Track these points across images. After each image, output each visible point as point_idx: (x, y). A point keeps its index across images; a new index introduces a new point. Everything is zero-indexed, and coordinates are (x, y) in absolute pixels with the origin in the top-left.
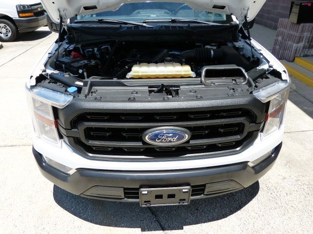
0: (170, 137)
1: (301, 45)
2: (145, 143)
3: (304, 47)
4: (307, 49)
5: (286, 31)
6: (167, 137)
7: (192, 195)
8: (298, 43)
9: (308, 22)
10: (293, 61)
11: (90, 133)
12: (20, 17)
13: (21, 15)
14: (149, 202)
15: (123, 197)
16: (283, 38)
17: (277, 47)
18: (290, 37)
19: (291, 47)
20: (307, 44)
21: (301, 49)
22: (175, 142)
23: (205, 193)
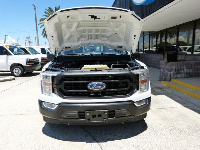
0: (98, 86)
1: (172, 72)
2: (88, 89)
3: (174, 74)
4: (176, 75)
5: (164, 67)
6: (97, 86)
7: (109, 117)
8: (171, 71)
9: (173, 62)
10: (170, 81)
11: (66, 86)
12: (27, 64)
13: (27, 63)
14: (90, 119)
15: (78, 117)
16: (163, 70)
17: (162, 75)
18: (166, 69)
19: (168, 74)
20: (175, 72)
21: (173, 74)
22: (100, 89)
23: (115, 116)
